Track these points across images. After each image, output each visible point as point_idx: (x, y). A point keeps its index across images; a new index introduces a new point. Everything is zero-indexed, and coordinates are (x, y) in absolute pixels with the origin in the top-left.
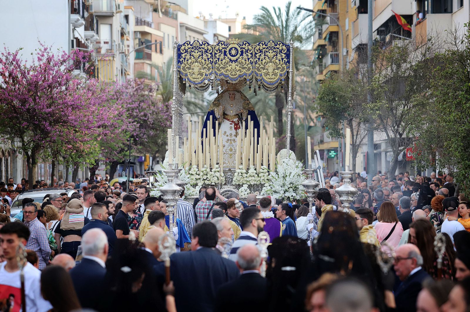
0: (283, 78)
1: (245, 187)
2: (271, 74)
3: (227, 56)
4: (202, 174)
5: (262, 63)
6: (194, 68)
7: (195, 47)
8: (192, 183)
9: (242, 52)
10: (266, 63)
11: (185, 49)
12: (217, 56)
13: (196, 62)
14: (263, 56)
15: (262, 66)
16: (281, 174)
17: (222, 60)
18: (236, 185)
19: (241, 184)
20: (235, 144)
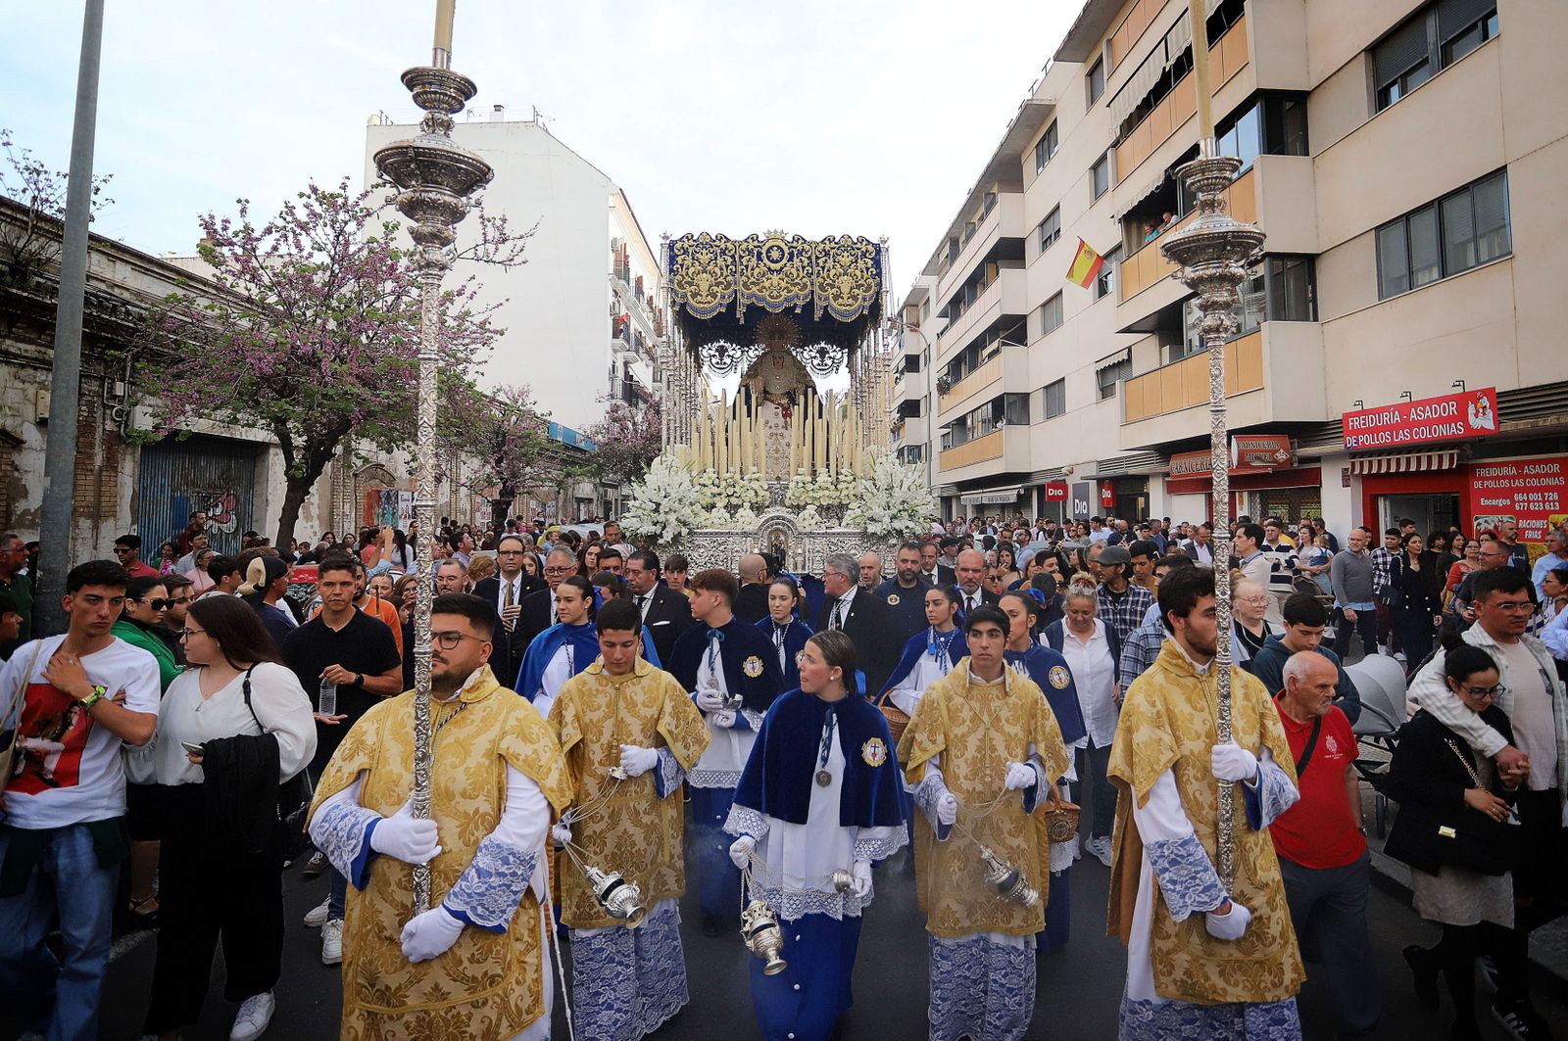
0: (867, 304)
1: (811, 509)
2: (846, 296)
3: (762, 261)
4: (723, 484)
5: (828, 276)
6: (700, 282)
7: (702, 244)
8: (704, 503)
9: (791, 255)
10: (838, 276)
11: (683, 248)
12: (744, 261)
13: (704, 271)
14: (830, 263)
15: (829, 281)
16: (882, 483)
17: (753, 269)
18: (791, 507)
19: (802, 504)
20: (783, 442)
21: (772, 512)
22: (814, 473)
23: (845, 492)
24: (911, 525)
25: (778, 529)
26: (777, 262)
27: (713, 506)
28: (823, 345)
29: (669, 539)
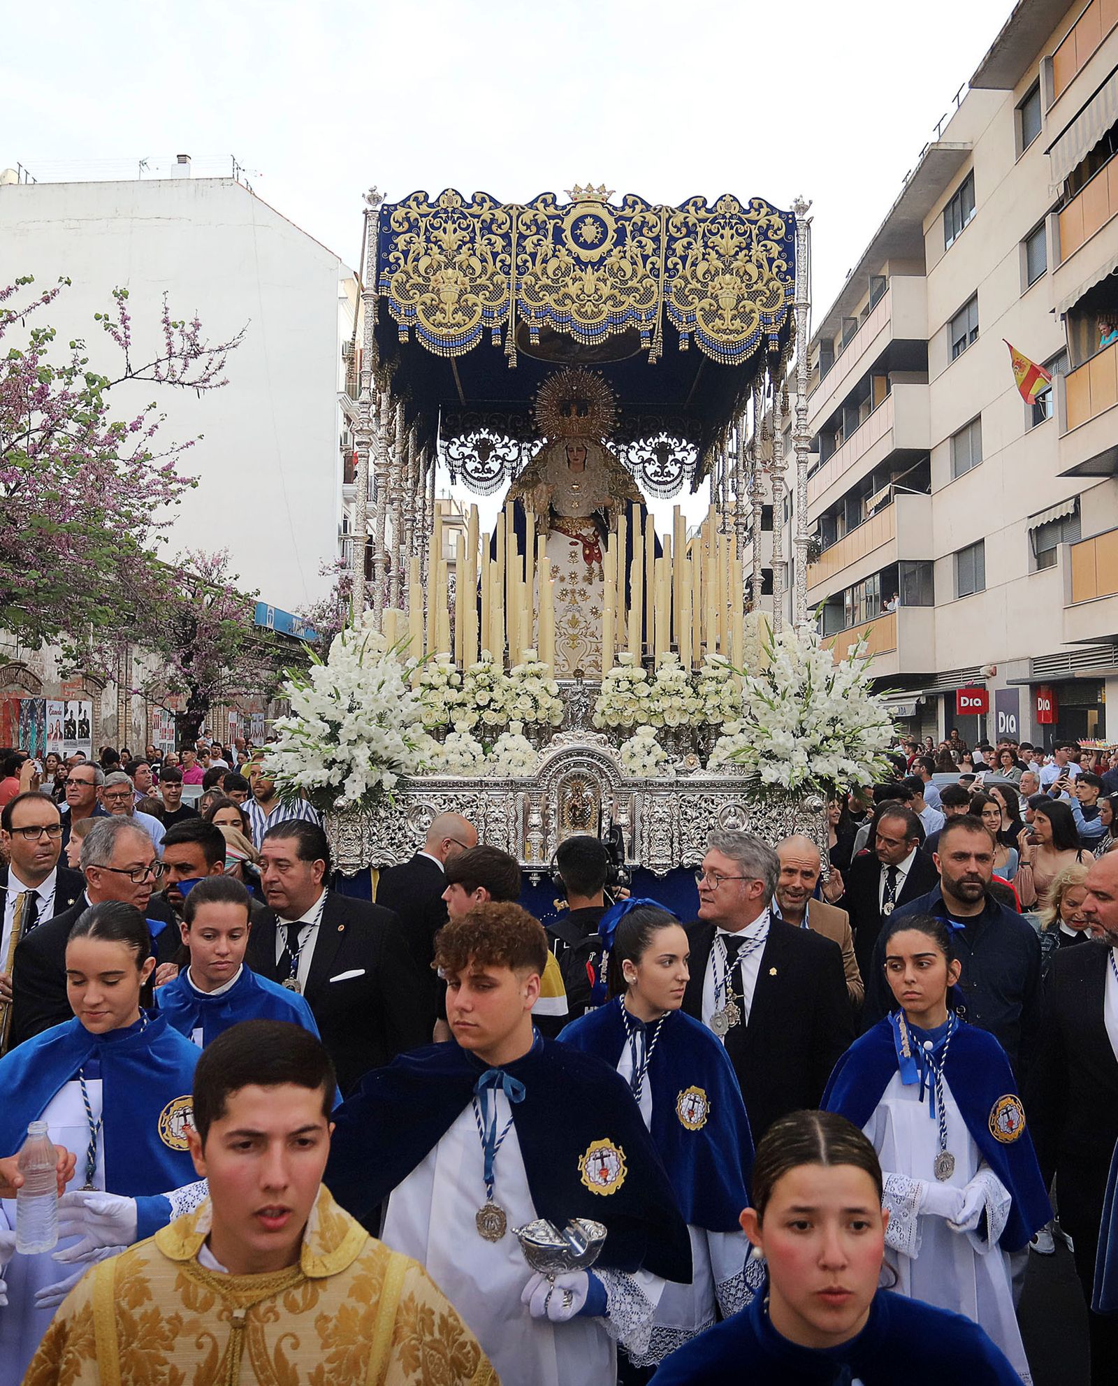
0: (773, 330)
1: (646, 735)
2: (728, 315)
3: (564, 245)
4: (470, 684)
5: (694, 275)
6: (441, 286)
7: (446, 211)
8: (429, 722)
9: (621, 232)
10: (711, 274)
11: (408, 219)
12: (529, 245)
13: (450, 264)
14: (698, 249)
15: (695, 285)
16: (789, 680)
17: (545, 261)
18: (605, 729)
19: (628, 724)
20: (586, 606)
21: (567, 741)
22: (647, 662)
23: (713, 701)
24: (850, 766)
25: (579, 776)
26: (592, 246)
27: (450, 729)
28: (663, 439)
29: (357, 796)
